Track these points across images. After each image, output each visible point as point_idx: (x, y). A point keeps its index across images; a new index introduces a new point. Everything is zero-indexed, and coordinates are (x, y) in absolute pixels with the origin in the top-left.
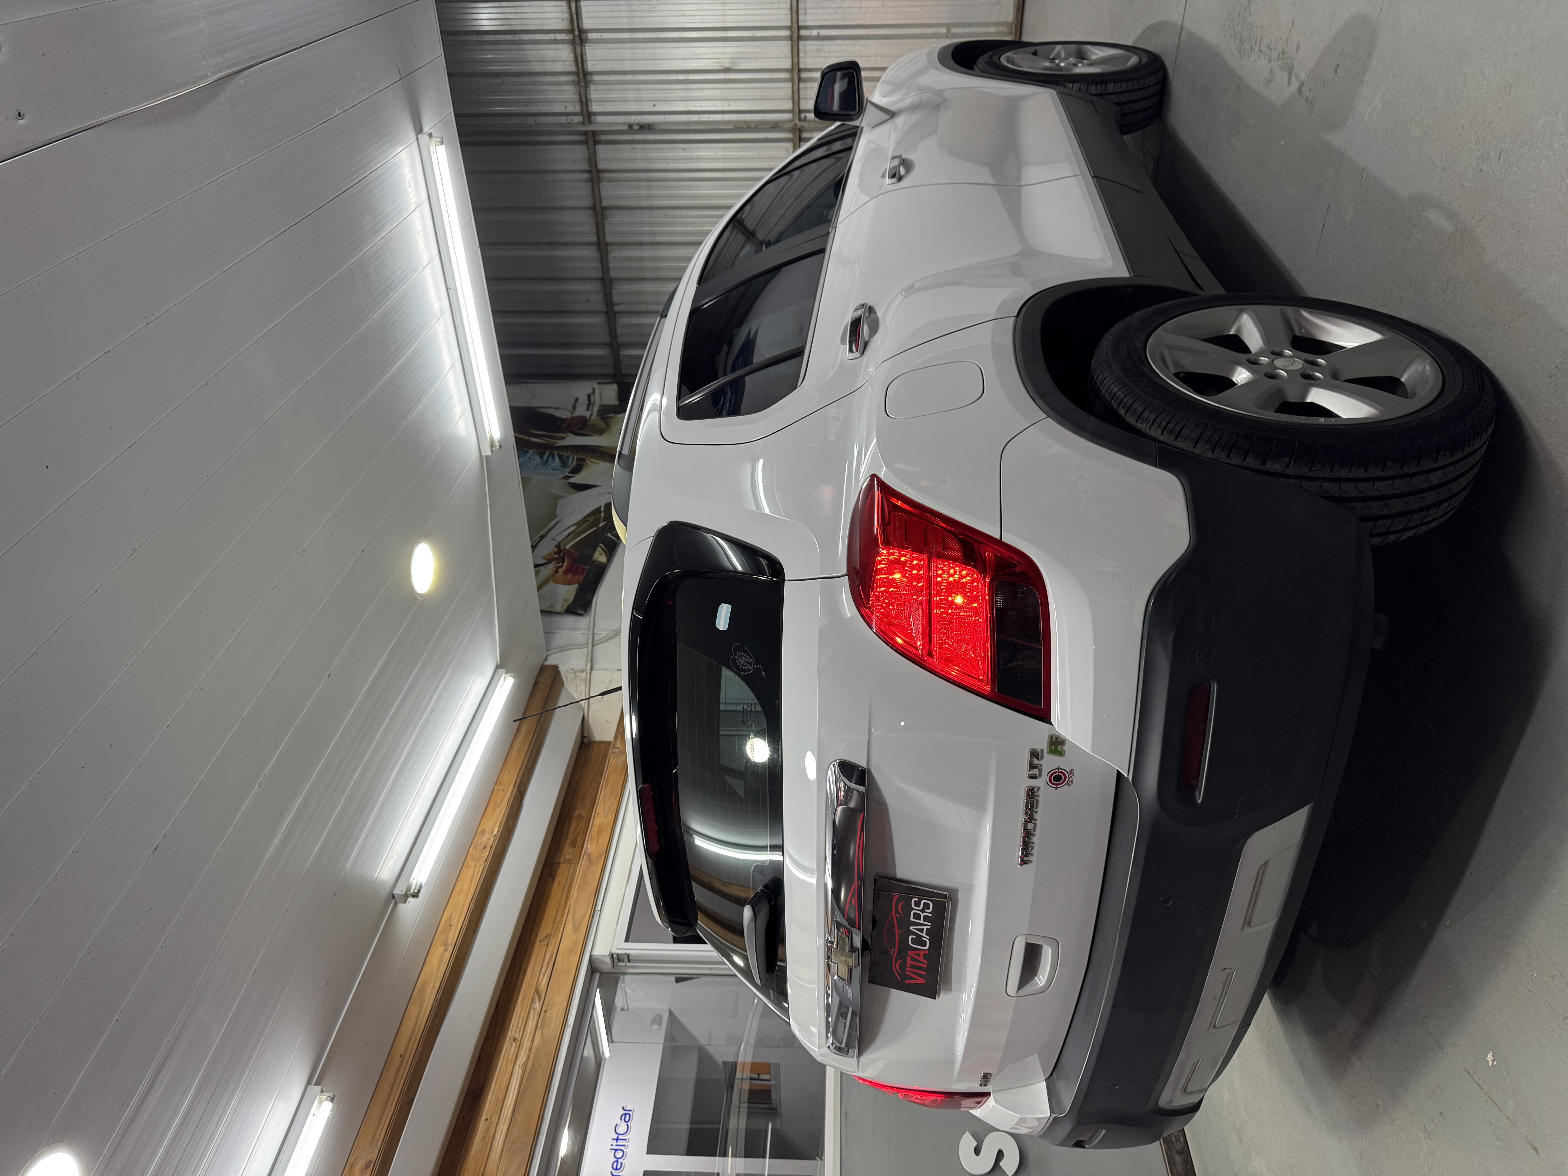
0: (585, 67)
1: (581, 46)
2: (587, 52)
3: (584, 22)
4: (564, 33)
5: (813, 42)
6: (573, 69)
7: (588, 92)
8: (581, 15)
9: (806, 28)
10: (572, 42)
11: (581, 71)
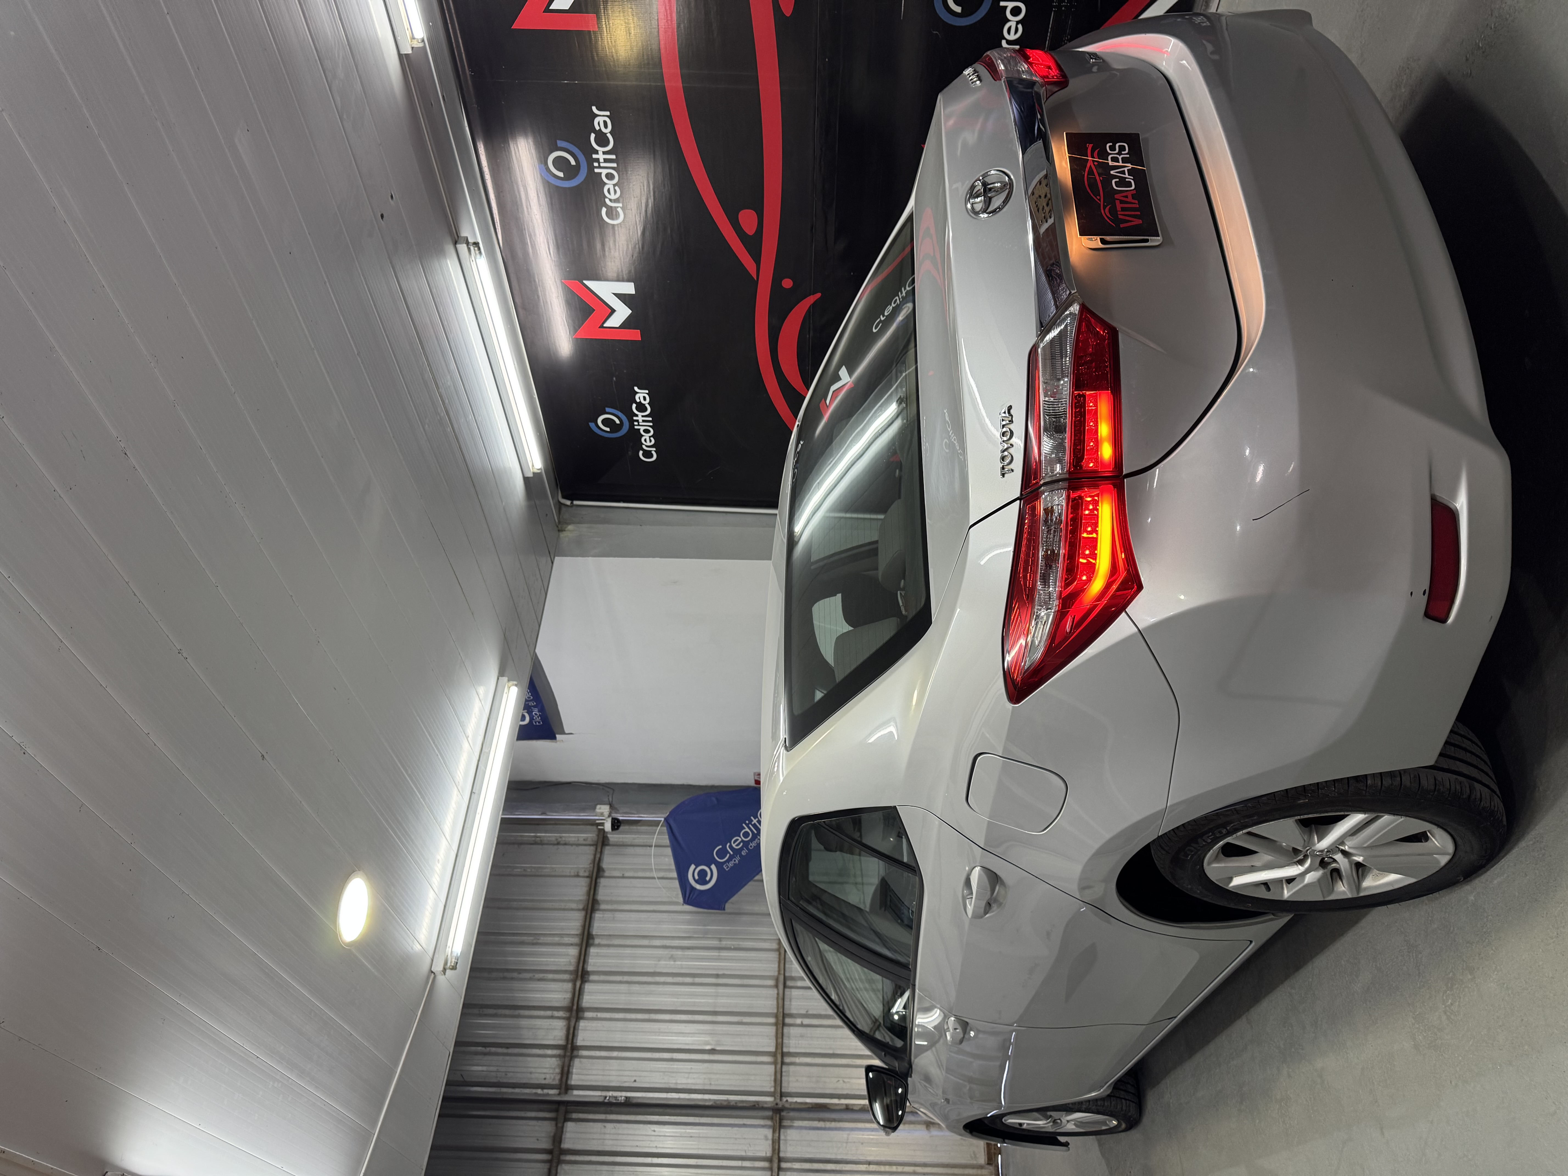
0: (575, 1041)
1: (576, 1021)
2: (580, 1028)
3: (584, 1001)
4: (562, 1011)
5: (796, 1028)
6: (562, 1042)
7: (571, 1064)
8: (583, 995)
9: (791, 1016)
10: (568, 1019)
11: (569, 1046)
